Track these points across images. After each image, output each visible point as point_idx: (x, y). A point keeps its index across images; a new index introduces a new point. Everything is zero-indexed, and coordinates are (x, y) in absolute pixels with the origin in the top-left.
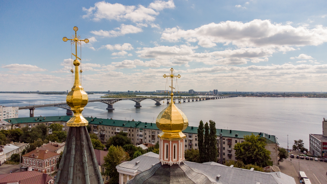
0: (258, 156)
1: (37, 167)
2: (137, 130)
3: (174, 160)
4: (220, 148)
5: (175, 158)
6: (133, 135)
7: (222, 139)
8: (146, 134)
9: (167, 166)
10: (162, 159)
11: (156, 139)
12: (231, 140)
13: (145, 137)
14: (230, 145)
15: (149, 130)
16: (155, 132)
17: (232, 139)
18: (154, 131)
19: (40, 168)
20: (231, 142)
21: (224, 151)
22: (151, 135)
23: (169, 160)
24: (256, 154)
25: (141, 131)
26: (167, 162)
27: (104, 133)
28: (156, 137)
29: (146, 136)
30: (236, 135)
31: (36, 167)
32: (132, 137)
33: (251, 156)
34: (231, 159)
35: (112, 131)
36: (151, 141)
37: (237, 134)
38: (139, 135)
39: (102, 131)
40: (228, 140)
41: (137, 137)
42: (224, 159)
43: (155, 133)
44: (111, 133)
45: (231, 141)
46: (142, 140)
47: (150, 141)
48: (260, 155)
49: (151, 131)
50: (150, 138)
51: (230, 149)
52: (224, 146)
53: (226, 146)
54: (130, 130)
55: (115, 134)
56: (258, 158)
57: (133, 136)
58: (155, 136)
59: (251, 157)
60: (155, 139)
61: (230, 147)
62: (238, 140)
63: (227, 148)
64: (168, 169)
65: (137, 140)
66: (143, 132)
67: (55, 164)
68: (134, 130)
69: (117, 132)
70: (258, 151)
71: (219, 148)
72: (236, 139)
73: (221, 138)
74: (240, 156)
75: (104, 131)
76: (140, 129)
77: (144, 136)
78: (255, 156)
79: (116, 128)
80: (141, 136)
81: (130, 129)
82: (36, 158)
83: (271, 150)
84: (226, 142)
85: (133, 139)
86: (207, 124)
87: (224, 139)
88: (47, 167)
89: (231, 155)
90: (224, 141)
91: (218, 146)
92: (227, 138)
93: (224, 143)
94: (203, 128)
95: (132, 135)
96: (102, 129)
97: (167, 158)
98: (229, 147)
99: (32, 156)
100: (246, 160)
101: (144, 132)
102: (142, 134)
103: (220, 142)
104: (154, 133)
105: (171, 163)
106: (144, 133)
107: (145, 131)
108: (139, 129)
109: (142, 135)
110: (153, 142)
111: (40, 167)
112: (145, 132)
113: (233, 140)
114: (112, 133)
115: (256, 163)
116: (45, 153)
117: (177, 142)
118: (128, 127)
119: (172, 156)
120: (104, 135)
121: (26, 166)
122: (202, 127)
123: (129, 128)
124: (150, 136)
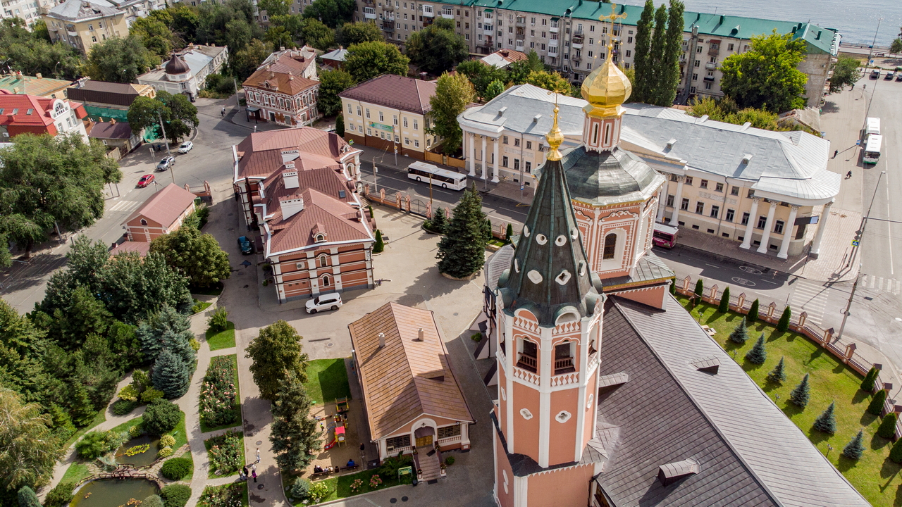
0: (774, 89)
1: (281, 110)
2: (477, 12)
3: (605, 145)
4: (687, 61)
5: (606, 142)
6: (467, 24)
7: (695, 40)
8: (500, 23)
9: (594, 153)
10: (587, 143)
11: (526, 37)
12: (719, 42)
13: (499, 30)
14: (713, 55)
15: (509, 12)
16: (525, 18)
17: (722, 40)
18: (524, 15)
19: (288, 111)
20: (719, 47)
21: (696, 71)
22: (513, 25)
23: (598, 146)
24: (771, 83)
25: (488, 16)
26: (594, 149)
27: (391, 18)
28: (528, 32)
29: (502, 27)
30: (735, 32)
31: (278, 109)
32: (466, 31)
33: (758, 87)
34: (709, 88)
35: (413, 12)
36: (513, 41)
37: (737, 28)
38: (483, 26)
39: (385, 12)
40: (712, 41)
41: (479, 31)
42: (693, 89)
43: (525, 22)
44: (410, 17)
45: (717, 46)
46: (490, 38)
47: (510, 42)
48: (780, 85)
49: (514, 16)
50: (513, 35)
51: (711, 66)
52: (698, 57)
53: (703, 58)
54: (458, 13)
55: (421, 20)
56: (772, 93)
57: (467, 27)
58: (525, 28)
59: (757, 90)
60: (524, 37)
61: (712, 61)
62: (736, 44)
63: (705, 62)
64: (595, 158)
65: (477, 38)
66: (495, 18)
67: (313, 104)
68: (470, 13)
69: (425, 17)
70: (779, 76)
71: (685, 62)
72: (732, 41)
73: (694, 37)
74: (730, 87)
75: (392, 11)
76: (486, 10)
77: (497, 28)
78: (767, 88)
79: (424, 6)
80: (488, 27)
81: (459, 8)
82: (275, 91)
83: (814, 70)
84: (706, 47)
85: (468, 37)
86: (663, 8)
87: (701, 41)
88: (301, 110)
89: (713, 80)
90: (700, 44)
91: (684, 58)
92: (709, 38)
93: (700, 50)
94: (651, 19)
95: (464, 26)
96: (387, 6)
97: (595, 142)
98: (710, 59)
99: (265, 87)
100: (743, 97)
101: (497, 18)
102: (491, 24)
103: (689, 48)
104: (523, 19)
105: (600, 150)
106: (495, 21)
107: (499, 14)
108: (483, 9)
109: (492, 26)
110: (520, 44)
111: (286, 109)
112: (500, 18)
113: (725, 43)
114: (413, 19)
115: (765, 104)
116: (290, 80)
117: (612, 121)
118: (455, 4)
119: (603, 140)
120: (393, 22)
121: (254, 107)
122: (649, 15)
123: (458, 5)
124: (511, 30)
